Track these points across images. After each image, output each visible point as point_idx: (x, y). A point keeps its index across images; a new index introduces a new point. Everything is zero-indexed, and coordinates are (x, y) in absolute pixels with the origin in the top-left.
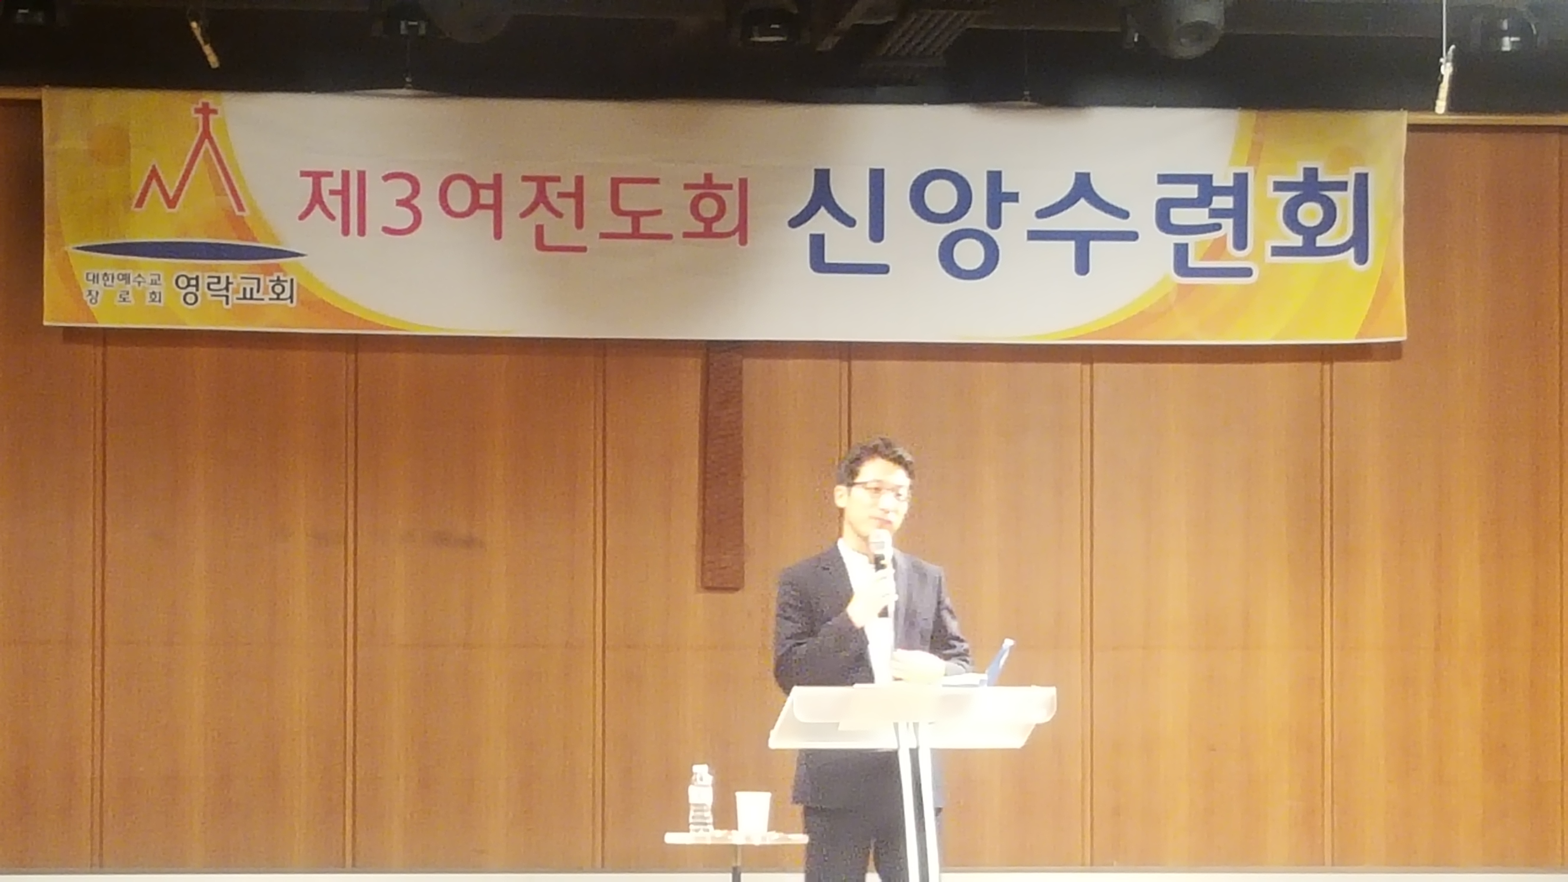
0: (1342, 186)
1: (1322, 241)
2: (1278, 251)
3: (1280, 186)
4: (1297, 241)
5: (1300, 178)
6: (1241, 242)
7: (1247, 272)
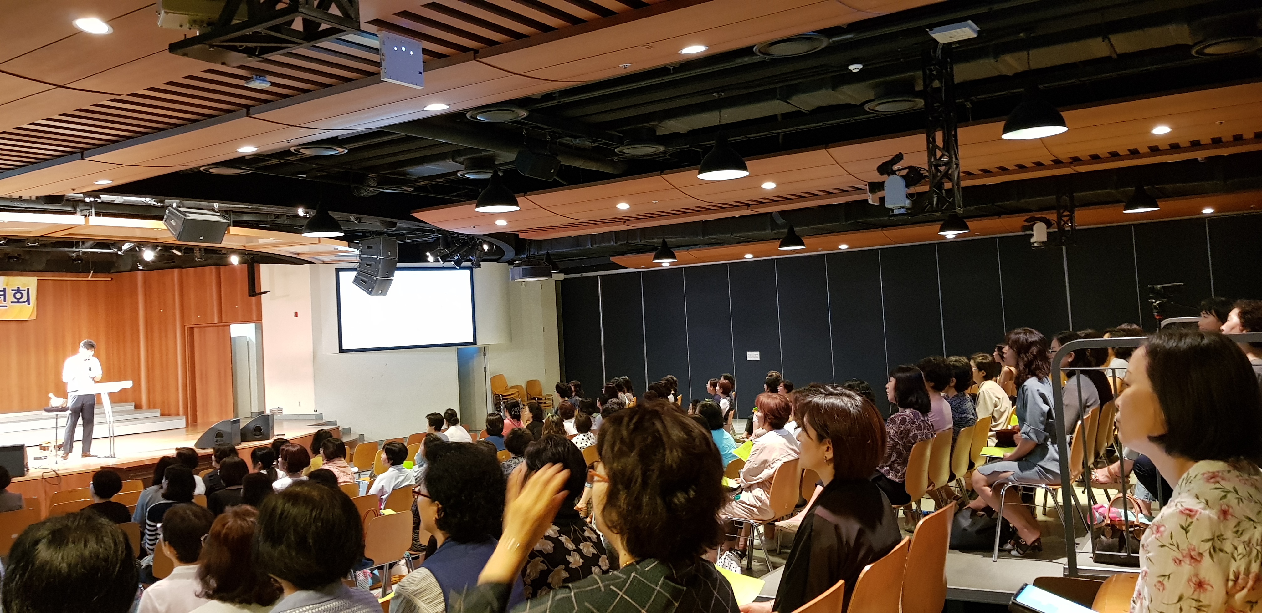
0: (24, 290)
1: (21, 301)
2: (12, 302)
3: (12, 290)
4: (16, 300)
5: (16, 289)
6: (5, 301)
7: (6, 306)
